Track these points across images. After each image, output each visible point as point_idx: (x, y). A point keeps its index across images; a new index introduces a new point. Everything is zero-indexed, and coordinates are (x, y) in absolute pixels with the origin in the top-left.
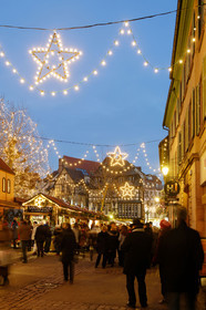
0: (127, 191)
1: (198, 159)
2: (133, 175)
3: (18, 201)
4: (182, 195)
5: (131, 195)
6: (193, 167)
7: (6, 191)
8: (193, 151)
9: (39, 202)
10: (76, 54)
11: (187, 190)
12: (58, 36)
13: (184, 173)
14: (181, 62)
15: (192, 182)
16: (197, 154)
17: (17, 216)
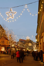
0: (30, 44)
1: (43, 37)
3: (9, 45)
5: (31, 45)
6: (42, 39)
7: (7, 44)
9: (13, 46)
13: (40, 40)
17: (9, 48)
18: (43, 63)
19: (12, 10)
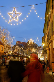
0: (34, 50)
1: (52, 42)
2: (35, 46)
3: (5, 53)
4: (48, 51)
6: (51, 44)
7: (2, 50)
8: (51, 40)
9: (11, 53)
10: (20, 14)
11: (49, 50)
12: (15, 9)
13: (49, 45)
14: (48, 16)
15: (51, 48)
16: (52, 40)
17: (5, 57)
18: (53, 73)
19: (16, 10)
